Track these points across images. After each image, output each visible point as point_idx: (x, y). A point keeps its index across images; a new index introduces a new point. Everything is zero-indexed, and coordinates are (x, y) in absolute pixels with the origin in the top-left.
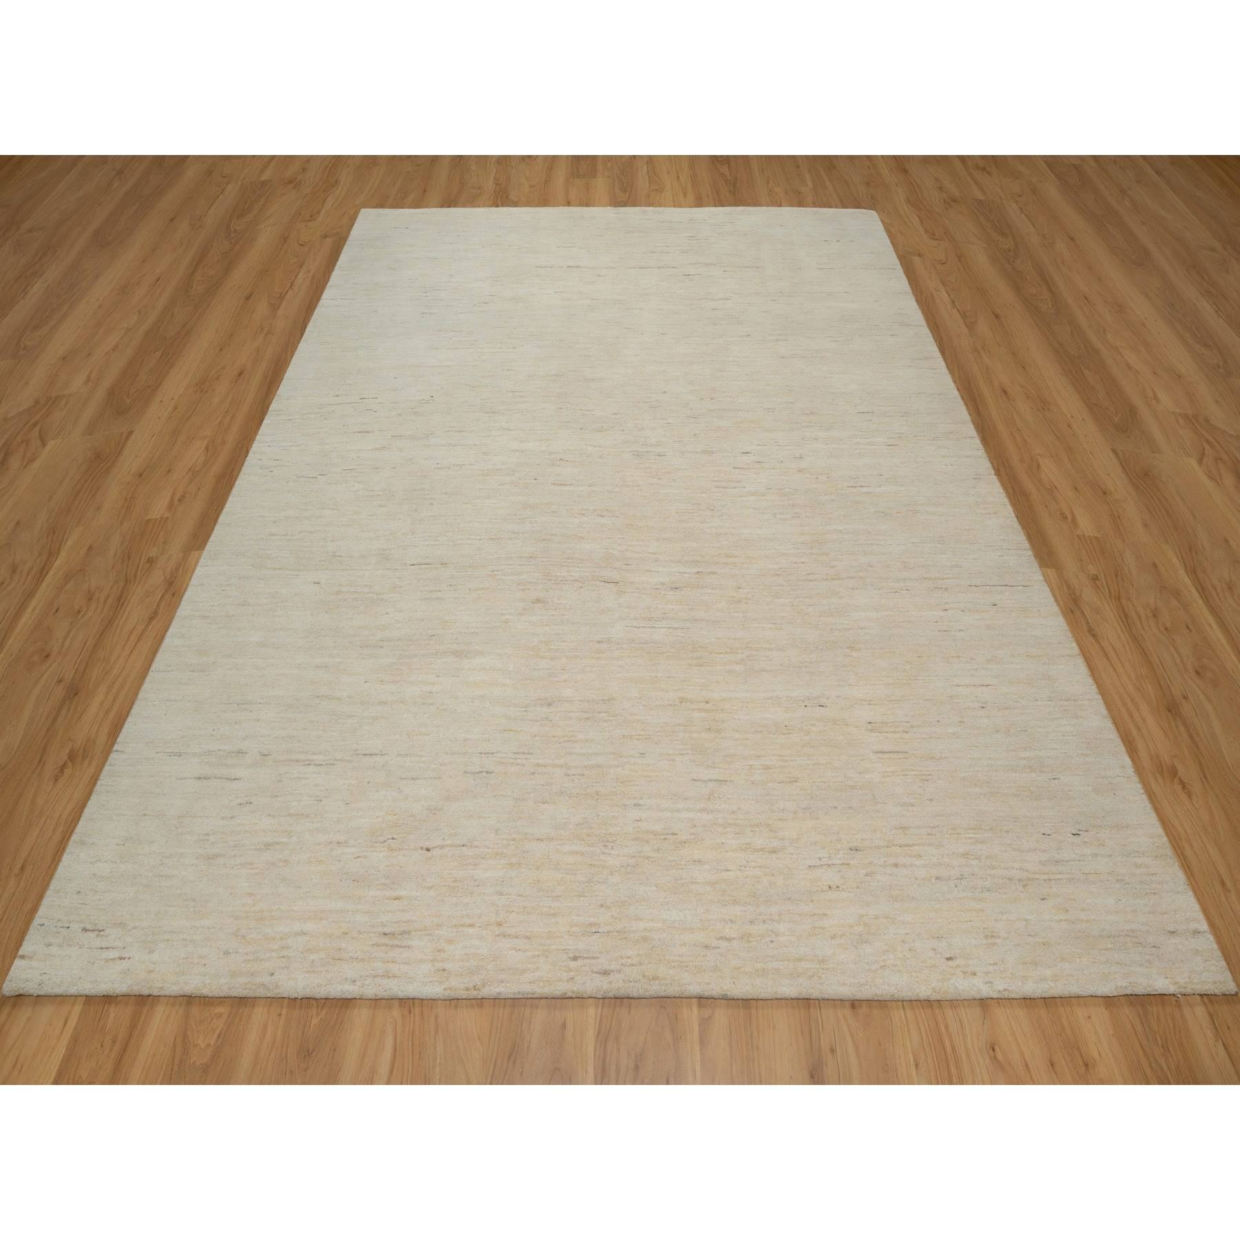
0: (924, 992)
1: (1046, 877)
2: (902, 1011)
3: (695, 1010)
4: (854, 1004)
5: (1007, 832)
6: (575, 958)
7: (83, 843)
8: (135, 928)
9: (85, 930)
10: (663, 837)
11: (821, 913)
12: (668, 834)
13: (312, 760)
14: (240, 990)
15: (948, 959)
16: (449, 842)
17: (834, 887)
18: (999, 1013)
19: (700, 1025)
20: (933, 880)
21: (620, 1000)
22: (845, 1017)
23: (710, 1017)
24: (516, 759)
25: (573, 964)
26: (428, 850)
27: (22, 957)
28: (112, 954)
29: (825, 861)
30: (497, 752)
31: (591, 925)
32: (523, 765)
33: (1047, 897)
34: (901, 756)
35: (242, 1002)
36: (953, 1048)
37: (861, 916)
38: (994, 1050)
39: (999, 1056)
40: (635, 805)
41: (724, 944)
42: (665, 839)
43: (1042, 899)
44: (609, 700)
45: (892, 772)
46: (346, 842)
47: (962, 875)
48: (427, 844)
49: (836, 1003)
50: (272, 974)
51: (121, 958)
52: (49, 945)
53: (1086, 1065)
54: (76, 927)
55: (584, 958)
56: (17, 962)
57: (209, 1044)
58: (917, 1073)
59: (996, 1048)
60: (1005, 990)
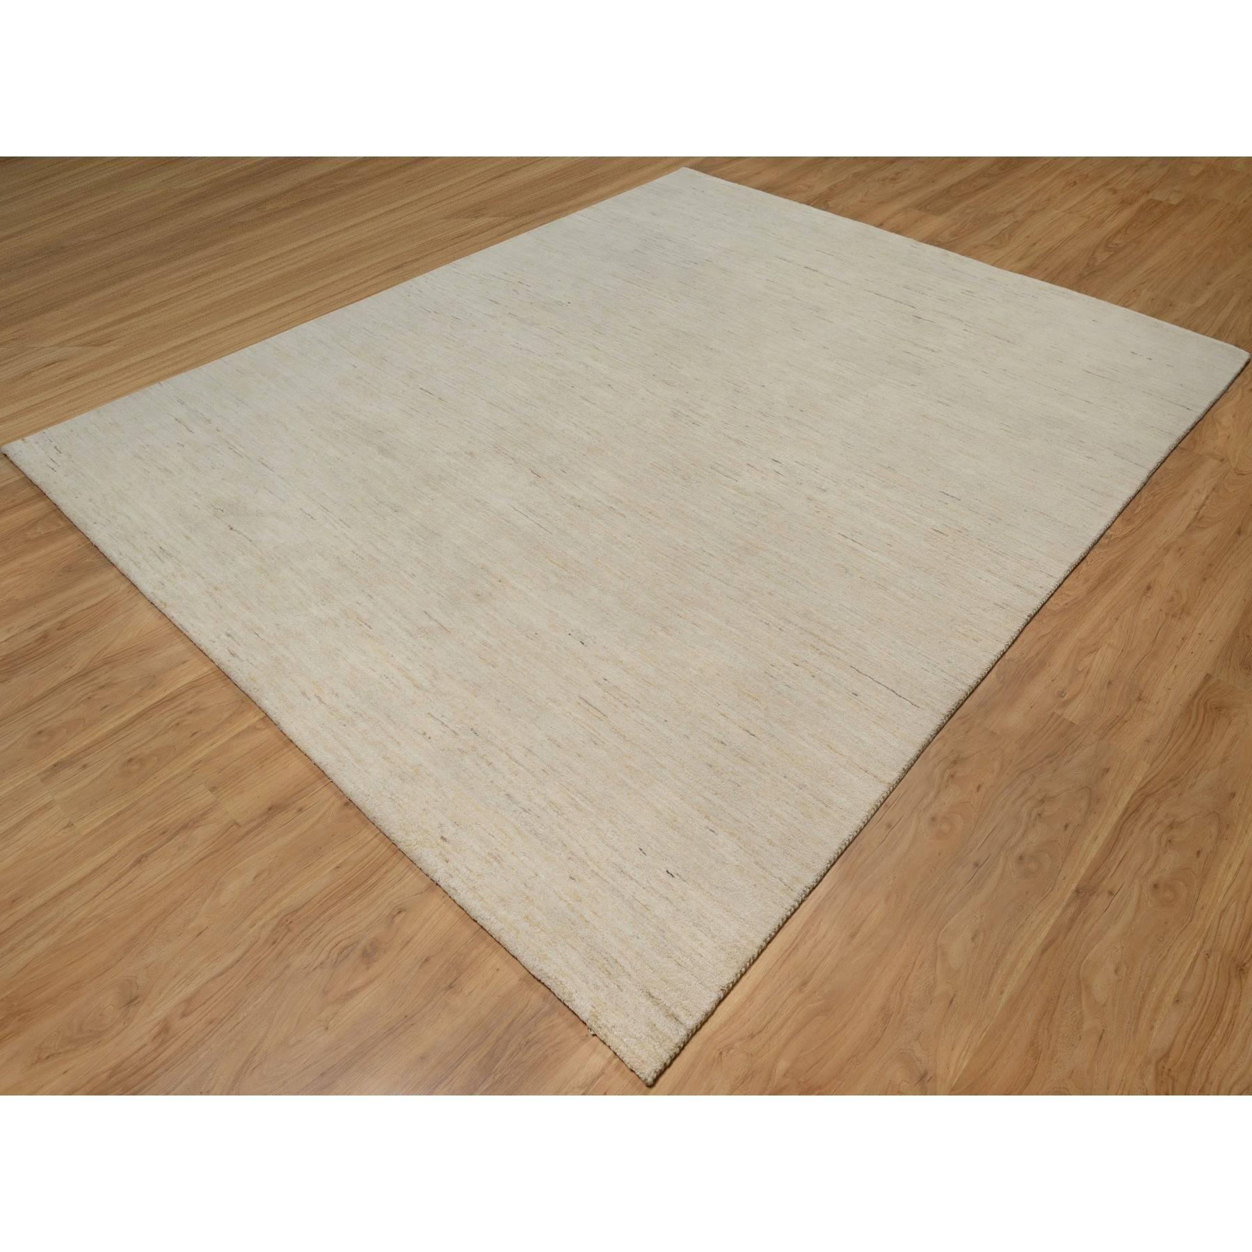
0: (397, 835)
1: (596, 869)
2: (373, 836)
3: (257, 718)
4: (349, 803)
5: (611, 822)
6: (229, 635)
7: (98, 412)
8: (73, 461)
9: (55, 447)
10: (361, 623)
11: (398, 740)
12: (366, 624)
13: (236, 448)
14: (76, 519)
15: (442, 838)
16: (245, 534)
17: (428, 736)
18: (435, 901)
19: (249, 727)
20: (502, 793)
21: (224, 676)
22: (333, 804)
23: (259, 729)
24: (336, 523)
25: (224, 637)
26: (231, 529)
27: (23, 440)
28: (52, 465)
29: (444, 720)
30: (331, 512)
31: (259, 628)
32: (336, 529)
33: (577, 879)
34: (599, 715)
35: (72, 527)
36: (375, 884)
37: (421, 765)
38: (399, 912)
39: (398, 919)
40: (369, 595)
41: (316, 701)
42: (360, 625)
43: (571, 878)
44: (436, 534)
45: (574, 718)
46: (200, 495)
47: (530, 810)
48: (235, 526)
49: (339, 792)
50: (95, 523)
51: (53, 469)
52: (37, 443)
53: (450, 987)
54: (54, 444)
55: (233, 639)
56: (20, 441)
57: (40, 533)
58: (331, 871)
59: (403, 914)
60: (454, 889)
